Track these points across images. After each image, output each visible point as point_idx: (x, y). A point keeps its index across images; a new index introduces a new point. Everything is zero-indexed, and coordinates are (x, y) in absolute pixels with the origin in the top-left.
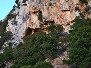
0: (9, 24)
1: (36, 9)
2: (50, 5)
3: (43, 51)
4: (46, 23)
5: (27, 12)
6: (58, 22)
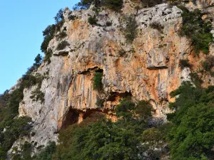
0: (25, 99)
1: (88, 63)
2: (122, 54)
4: (113, 96)
6: (139, 95)
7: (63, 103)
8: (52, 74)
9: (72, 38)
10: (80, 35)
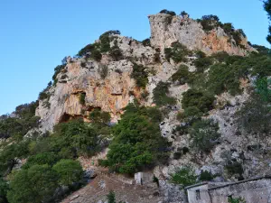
0: (40, 106)
1: (77, 88)
2: (98, 85)
3: (75, 145)
6: (105, 108)
7: (61, 110)
8: (57, 93)
9: (70, 74)
10: (75, 72)
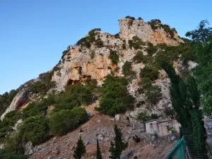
0: (54, 75)
1: (77, 65)
2: (89, 63)
4: (85, 77)
5: (70, 67)
6: (93, 77)
7: (68, 77)
9: (72, 56)
